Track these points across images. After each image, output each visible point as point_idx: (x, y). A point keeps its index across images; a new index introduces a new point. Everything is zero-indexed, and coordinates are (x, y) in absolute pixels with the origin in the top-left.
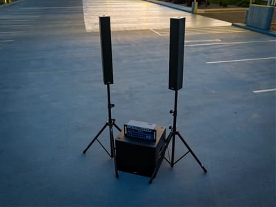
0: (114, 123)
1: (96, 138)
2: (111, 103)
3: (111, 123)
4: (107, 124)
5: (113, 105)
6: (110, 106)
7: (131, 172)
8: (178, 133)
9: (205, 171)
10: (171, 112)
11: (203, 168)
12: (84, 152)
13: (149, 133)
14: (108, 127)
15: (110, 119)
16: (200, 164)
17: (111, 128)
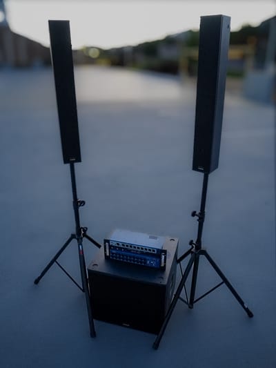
0: (85, 235)
1: (54, 260)
2: (80, 199)
3: (80, 233)
4: (73, 237)
5: (83, 203)
6: (77, 204)
7: (120, 324)
8: (204, 253)
9: (250, 315)
10: (194, 214)
11: (247, 310)
12: (37, 282)
13: (153, 255)
14: (75, 241)
15: (78, 228)
16: (242, 303)
17: (80, 243)
